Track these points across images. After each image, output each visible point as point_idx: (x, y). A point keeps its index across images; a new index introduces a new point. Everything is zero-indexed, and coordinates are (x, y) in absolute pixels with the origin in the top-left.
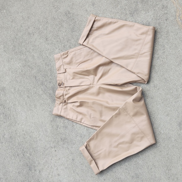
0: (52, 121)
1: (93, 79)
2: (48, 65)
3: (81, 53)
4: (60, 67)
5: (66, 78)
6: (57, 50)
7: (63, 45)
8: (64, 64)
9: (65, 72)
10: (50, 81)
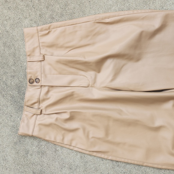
0: (16, 143)
1: (93, 77)
2: (9, 47)
3: (76, 31)
4: (33, 50)
5: (44, 71)
6: (26, 22)
7: (38, 13)
8: (42, 46)
9: (43, 60)
10: (13, 74)
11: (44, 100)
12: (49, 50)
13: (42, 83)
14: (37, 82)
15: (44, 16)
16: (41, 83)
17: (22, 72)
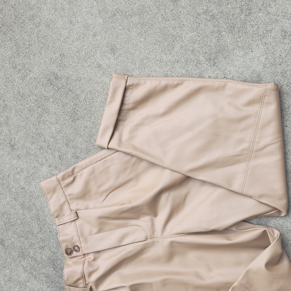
1: (149, 224)
2: (29, 209)
3: (108, 167)
4: (61, 208)
5: (82, 234)
6: (44, 170)
7: (57, 154)
8: (71, 199)
9: (77, 218)
10: (41, 244)
13: (84, 250)
15: (65, 157)
17: (53, 239)
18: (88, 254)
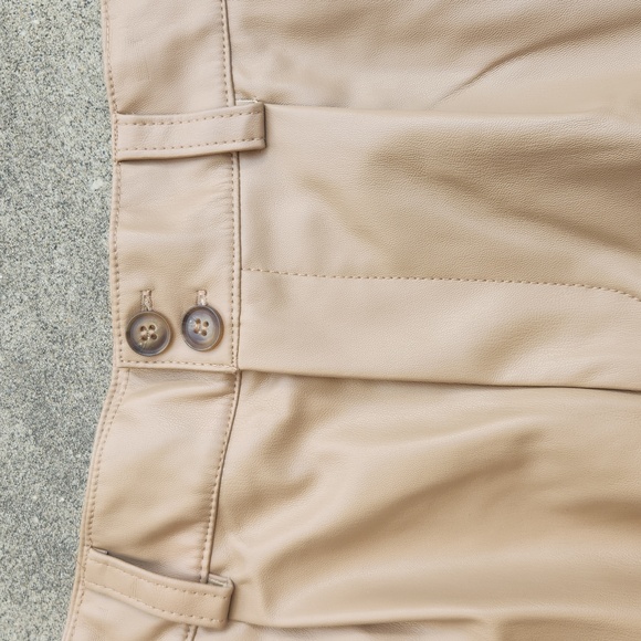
11: (256, 501)
12: (308, 57)
13: (248, 346)
14: (195, 342)
16: (234, 355)
17: (69, 253)
18: (262, 376)
